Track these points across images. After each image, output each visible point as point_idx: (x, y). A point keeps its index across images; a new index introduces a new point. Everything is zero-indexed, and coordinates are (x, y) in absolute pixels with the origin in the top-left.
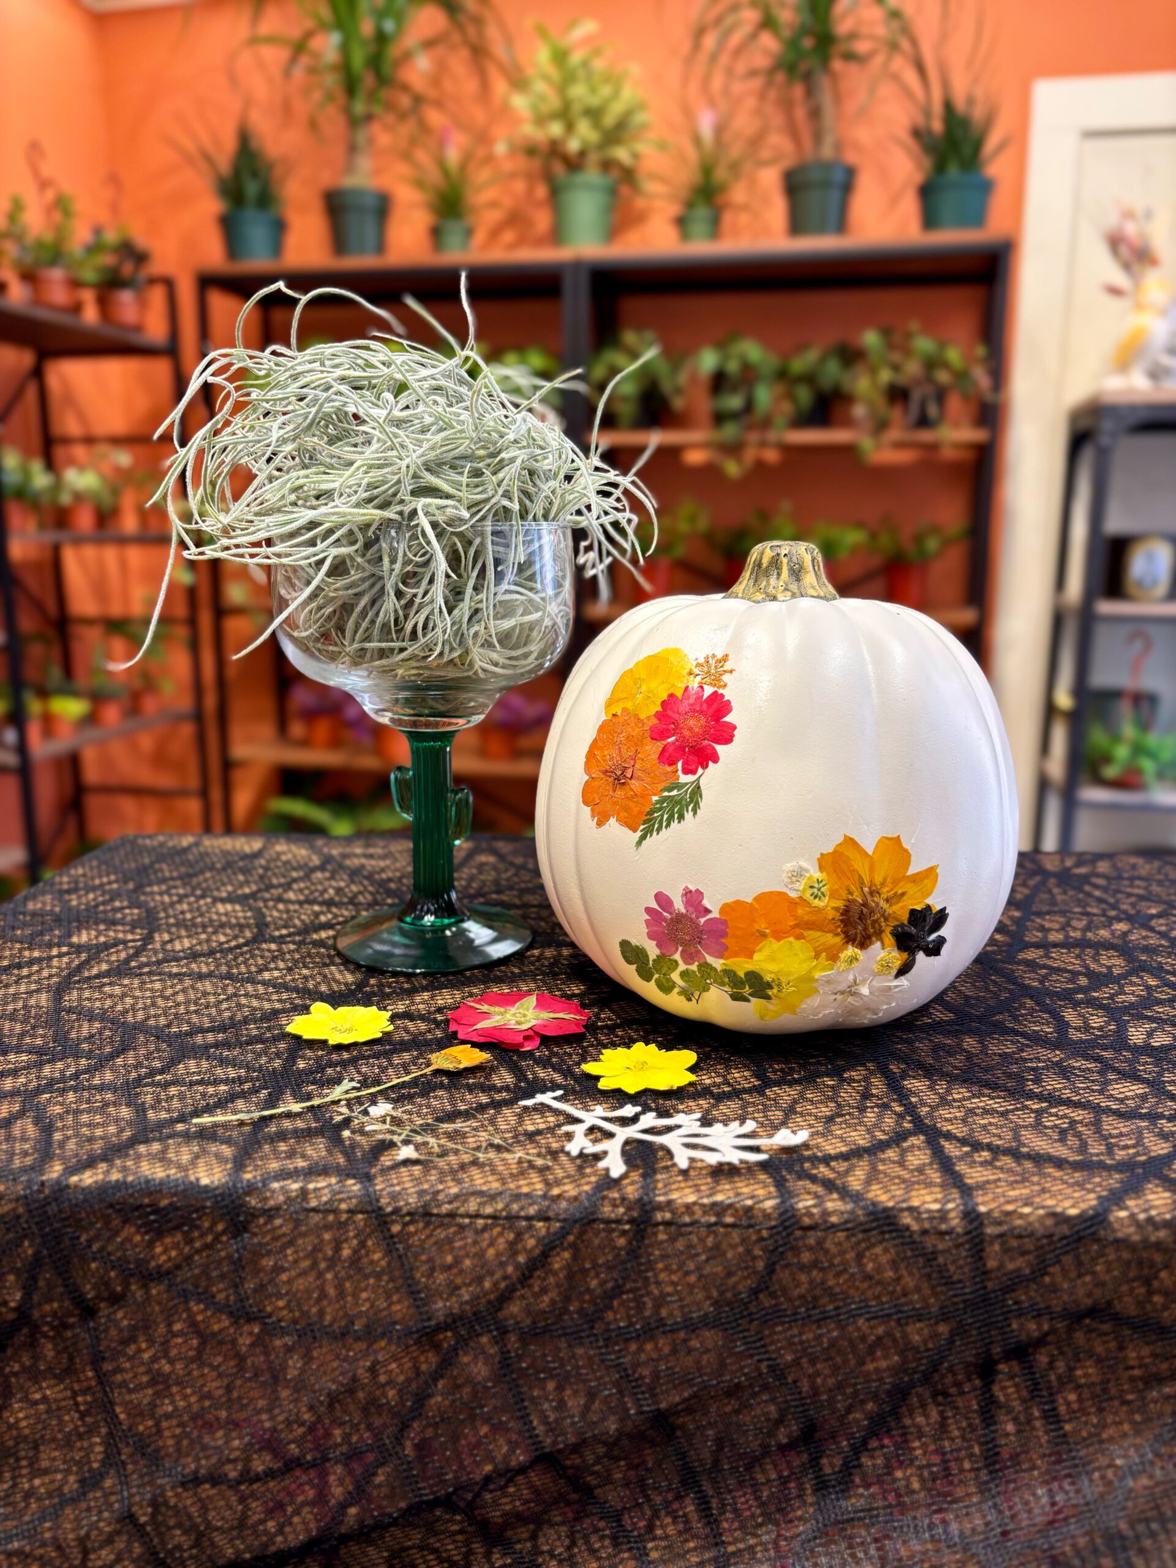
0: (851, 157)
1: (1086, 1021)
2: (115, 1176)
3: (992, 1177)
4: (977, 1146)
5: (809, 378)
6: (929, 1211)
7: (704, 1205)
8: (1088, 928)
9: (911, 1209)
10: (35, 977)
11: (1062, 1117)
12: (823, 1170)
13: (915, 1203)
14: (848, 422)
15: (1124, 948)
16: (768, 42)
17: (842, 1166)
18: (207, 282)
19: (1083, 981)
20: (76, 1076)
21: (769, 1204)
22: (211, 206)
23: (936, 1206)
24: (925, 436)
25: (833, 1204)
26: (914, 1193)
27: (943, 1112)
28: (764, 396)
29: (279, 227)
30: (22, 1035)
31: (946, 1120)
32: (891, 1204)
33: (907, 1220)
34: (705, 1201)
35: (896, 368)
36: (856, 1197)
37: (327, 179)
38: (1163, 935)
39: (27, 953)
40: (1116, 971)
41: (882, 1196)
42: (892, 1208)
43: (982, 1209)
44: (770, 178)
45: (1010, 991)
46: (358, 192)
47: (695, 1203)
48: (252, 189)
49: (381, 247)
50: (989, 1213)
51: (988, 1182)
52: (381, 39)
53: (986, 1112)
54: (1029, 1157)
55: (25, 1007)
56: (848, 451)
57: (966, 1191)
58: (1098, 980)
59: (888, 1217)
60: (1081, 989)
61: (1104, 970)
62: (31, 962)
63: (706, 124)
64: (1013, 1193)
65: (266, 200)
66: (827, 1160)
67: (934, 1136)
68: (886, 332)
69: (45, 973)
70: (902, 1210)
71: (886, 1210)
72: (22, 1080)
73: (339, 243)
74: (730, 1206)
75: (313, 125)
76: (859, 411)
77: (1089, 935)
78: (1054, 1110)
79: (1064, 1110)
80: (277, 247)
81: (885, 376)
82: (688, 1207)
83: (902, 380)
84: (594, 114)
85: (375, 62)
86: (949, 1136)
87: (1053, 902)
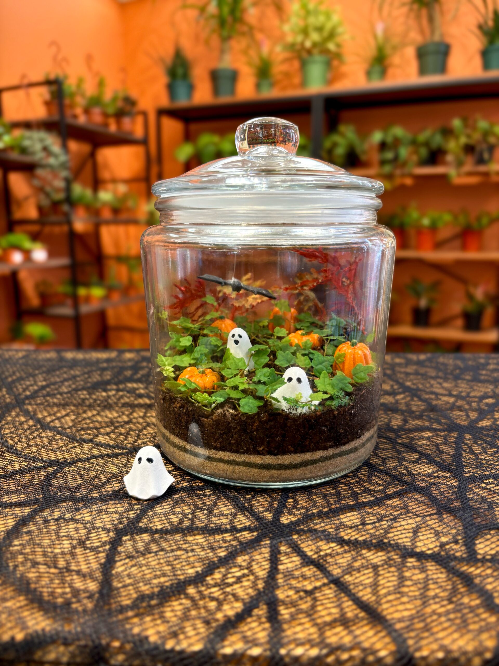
0: (448, 40)
5: (427, 144)
14: (444, 163)
18: (161, 113)
22: (163, 79)
24: (482, 168)
28: (404, 152)
29: (191, 87)
35: (469, 136)
37: (212, 65)
44: (410, 52)
46: (224, 70)
48: (180, 71)
52: (236, 2)
56: (443, 177)
63: (380, 29)
68: (465, 120)
73: (216, 91)
75: (207, 43)
76: (450, 158)
80: (190, 95)
81: (463, 140)
83: (472, 142)
84: (320, 29)
85: (233, 12)
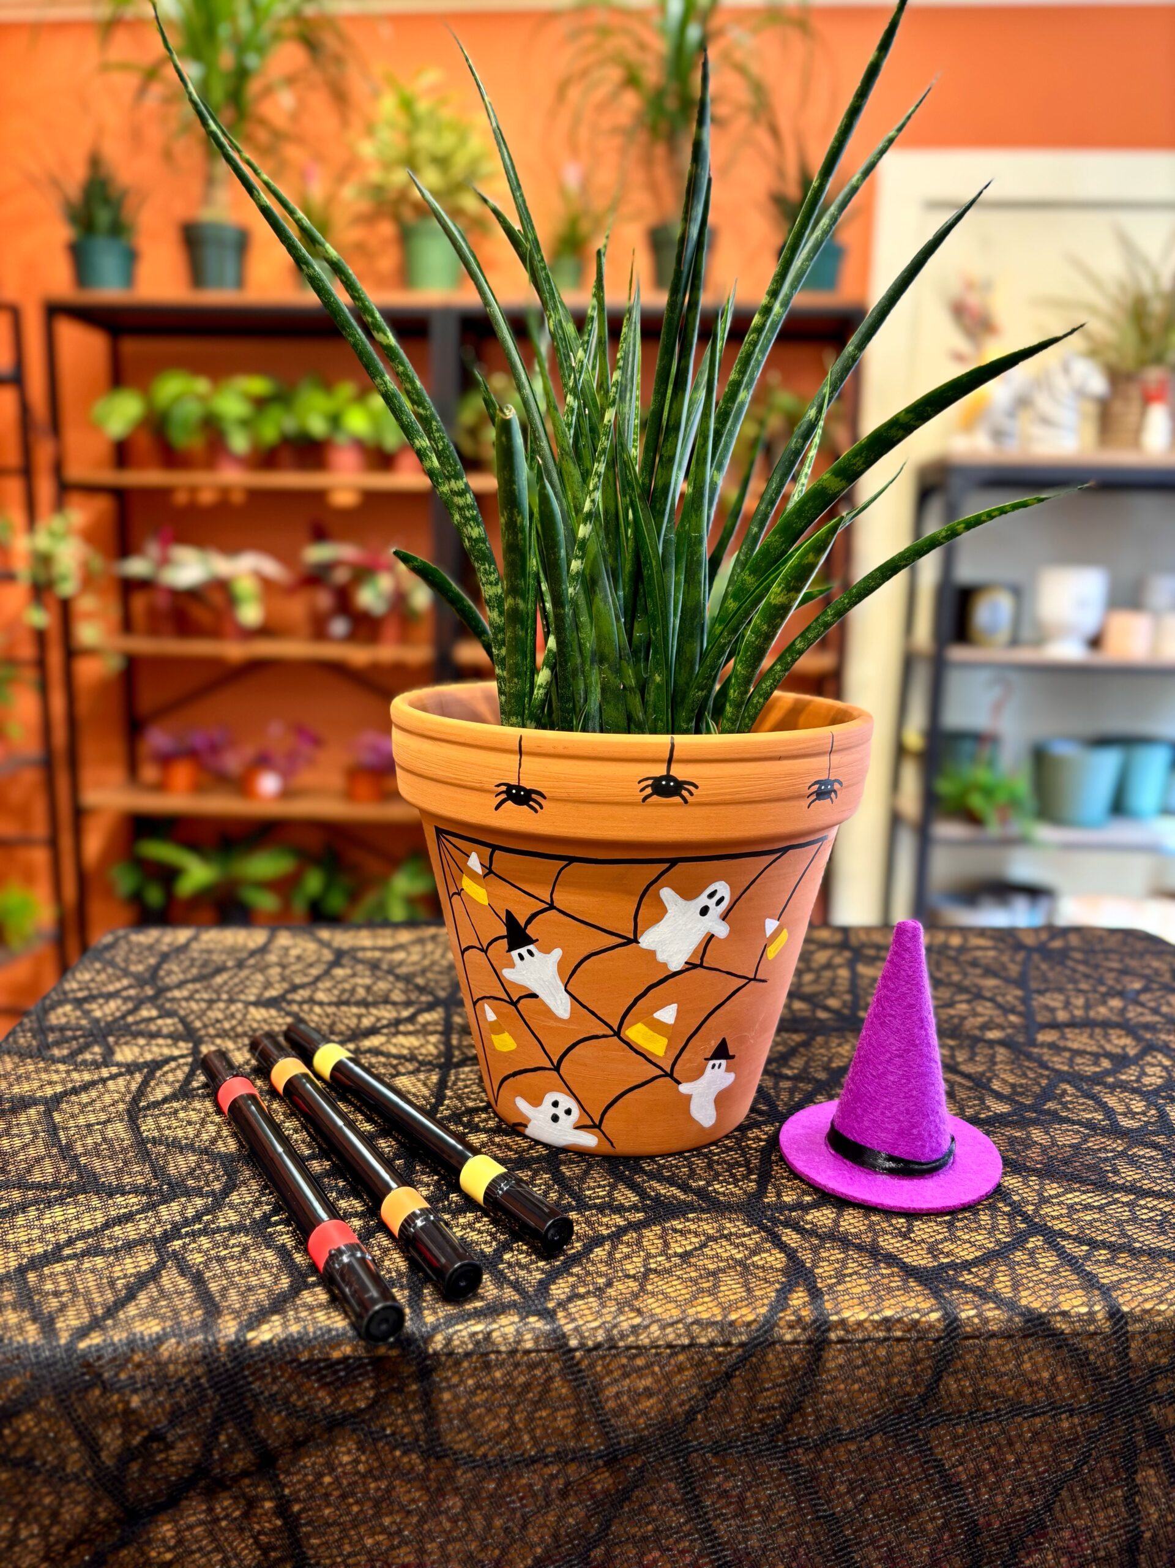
1: (1128, 1106)
2: (294, 1329)
3: (1123, 1276)
4: (1094, 1244)
6: (1079, 1315)
7: (872, 1321)
8: (1087, 1007)
9: (1064, 1314)
10: (98, 1105)
11: (1152, 1209)
12: (966, 1277)
13: (1065, 1307)
15: (1129, 1029)
16: (631, 101)
17: (985, 1272)
18: (54, 311)
19: (1106, 1064)
20: (198, 1218)
21: (934, 1316)
22: (62, 233)
23: (1084, 1310)
25: (992, 1312)
26: (1061, 1298)
27: (1046, 1210)
29: (131, 257)
30: (119, 1172)
31: (1053, 1218)
32: (1044, 1310)
33: (1060, 1325)
34: (876, 1317)
36: (1011, 1305)
37: (181, 210)
38: (1155, 1011)
39: (75, 1075)
40: (1132, 1052)
41: (1033, 1300)
42: (1046, 1314)
43: (1125, 1309)
44: (634, 233)
45: (1048, 1077)
46: (218, 227)
47: (865, 1320)
48: (103, 217)
49: (240, 282)
50: (1130, 1312)
51: (1120, 1281)
52: (242, 74)
53: (1087, 1207)
54: (1141, 1252)
55: (105, 1140)
57: (1106, 1291)
58: (1121, 1061)
59: (1043, 1324)
60: (1107, 1073)
61: (1119, 1051)
62: (86, 1087)
63: (572, 176)
64: (1148, 1291)
65: (118, 229)
66: (967, 1265)
67: (1051, 1237)
69: (107, 1100)
70: (1054, 1314)
71: (1041, 1316)
72: (143, 1226)
73: (197, 276)
74: (899, 1320)
75: (167, 155)
77: (1092, 1014)
78: (1142, 1202)
79: (1151, 1202)
80: (129, 278)
81: (751, 430)
82: (860, 1324)
84: (442, 162)
85: (236, 98)
86: (1065, 1236)
87: (1045, 980)
